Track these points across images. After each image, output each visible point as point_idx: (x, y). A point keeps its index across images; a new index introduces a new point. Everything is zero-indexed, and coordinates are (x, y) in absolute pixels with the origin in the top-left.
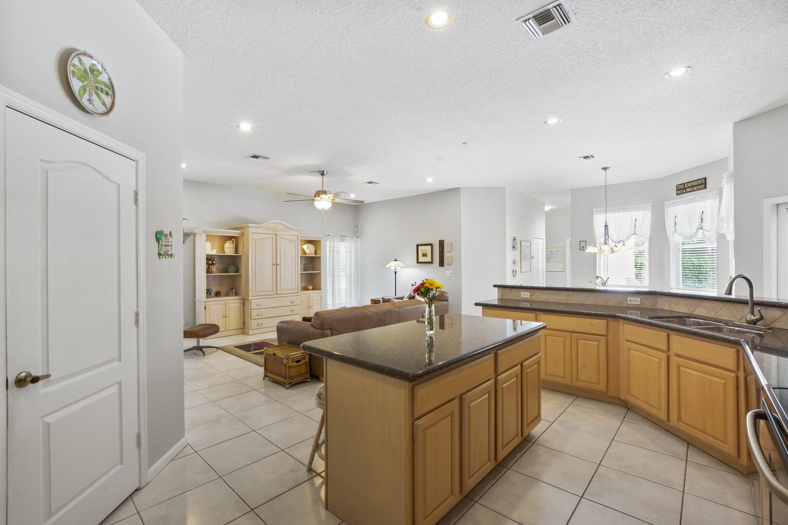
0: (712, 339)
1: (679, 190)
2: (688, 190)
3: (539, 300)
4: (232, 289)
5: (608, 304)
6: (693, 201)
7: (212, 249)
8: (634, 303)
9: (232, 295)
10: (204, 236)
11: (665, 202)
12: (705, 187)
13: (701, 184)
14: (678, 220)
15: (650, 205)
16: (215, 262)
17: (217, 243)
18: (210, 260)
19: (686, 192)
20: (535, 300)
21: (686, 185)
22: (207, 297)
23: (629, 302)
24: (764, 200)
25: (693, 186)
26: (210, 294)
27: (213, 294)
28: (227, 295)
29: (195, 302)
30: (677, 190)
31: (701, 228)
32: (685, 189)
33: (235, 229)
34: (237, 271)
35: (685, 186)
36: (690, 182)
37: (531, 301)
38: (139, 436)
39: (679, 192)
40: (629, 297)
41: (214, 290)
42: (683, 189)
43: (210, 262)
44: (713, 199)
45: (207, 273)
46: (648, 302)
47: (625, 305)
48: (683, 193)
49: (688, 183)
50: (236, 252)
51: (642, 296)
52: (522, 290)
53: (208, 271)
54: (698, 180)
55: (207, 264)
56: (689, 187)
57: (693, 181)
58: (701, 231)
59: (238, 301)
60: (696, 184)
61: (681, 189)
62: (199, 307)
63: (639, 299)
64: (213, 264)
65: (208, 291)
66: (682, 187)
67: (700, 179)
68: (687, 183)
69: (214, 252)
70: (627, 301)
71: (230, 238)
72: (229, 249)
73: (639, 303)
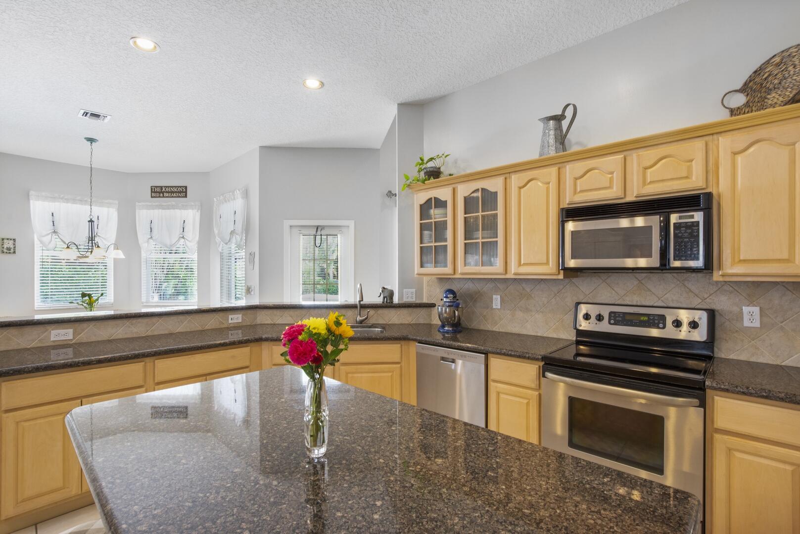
0: (385, 340)
1: (155, 192)
2: (166, 194)
3: (94, 339)
5: (207, 327)
6: (173, 207)
8: (235, 321)
11: (137, 203)
12: (186, 196)
13: (181, 192)
14: (154, 226)
15: (117, 202)
19: (163, 197)
20: (85, 340)
21: (164, 189)
23: (230, 321)
24: (285, 221)
25: (172, 192)
30: (152, 192)
31: (183, 237)
32: (163, 193)
35: (162, 189)
36: (169, 187)
37: (75, 344)
39: (154, 195)
40: (231, 315)
42: (158, 192)
44: (196, 210)
46: (249, 319)
47: (225, 326)
48: (160, 197)
49: (167, 187)
51: (243, 312)
52: (53, 326)
54: (179, 187)
56: (167, 192)
57: (172, 187)
58: (182, 240)
60: (176, 190)
61: (156, 192)
63: (240, 316)
66: (159, 190)
67: (181, 187)
68: (165, 187)
70: (228, 320)
73: (240, 321)
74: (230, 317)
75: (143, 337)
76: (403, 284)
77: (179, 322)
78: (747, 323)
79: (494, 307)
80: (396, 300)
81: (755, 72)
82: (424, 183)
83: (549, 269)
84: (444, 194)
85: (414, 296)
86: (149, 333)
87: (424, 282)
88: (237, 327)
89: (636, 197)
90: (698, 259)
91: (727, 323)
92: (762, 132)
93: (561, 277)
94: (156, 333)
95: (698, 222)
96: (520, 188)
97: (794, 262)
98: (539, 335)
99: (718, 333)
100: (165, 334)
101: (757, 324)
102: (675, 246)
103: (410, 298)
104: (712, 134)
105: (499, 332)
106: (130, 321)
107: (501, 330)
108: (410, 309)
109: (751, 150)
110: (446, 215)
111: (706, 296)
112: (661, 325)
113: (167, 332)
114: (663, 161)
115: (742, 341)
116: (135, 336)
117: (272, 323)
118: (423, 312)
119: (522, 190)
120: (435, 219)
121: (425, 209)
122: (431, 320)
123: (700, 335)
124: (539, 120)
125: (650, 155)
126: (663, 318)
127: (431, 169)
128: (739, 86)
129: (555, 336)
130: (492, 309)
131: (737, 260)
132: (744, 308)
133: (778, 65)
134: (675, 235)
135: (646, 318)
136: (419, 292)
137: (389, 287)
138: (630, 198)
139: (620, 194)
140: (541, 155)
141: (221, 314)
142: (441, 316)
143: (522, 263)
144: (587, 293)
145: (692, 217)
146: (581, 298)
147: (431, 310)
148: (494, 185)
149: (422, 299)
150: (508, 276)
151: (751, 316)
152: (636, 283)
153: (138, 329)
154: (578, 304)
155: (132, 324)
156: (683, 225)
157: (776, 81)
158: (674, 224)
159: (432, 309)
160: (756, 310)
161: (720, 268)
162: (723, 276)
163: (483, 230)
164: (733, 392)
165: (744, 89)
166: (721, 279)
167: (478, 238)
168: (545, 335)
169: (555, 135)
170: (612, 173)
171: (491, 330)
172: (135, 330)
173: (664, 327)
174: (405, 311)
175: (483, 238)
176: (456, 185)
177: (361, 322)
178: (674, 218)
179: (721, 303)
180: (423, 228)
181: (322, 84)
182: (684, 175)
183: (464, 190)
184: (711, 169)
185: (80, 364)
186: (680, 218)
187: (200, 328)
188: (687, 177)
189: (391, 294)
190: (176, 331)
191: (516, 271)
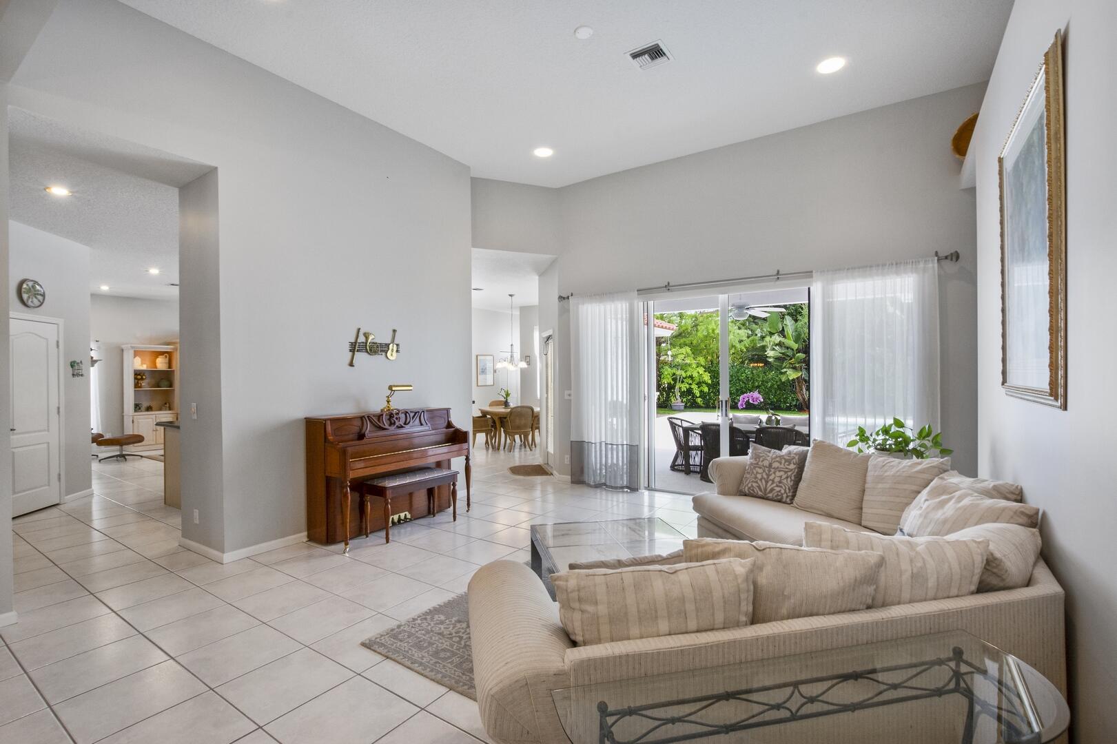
4: (166, 404)
7: (142, 364)
9: (166, 410)
10: (132, 352)
16: (144, 377)
17: (148, 358)
18: (139, 375)
22: (135, 411)
26: (140, 408)
27: (143, 408)
28: (160, 410)
29: (123, 416)
33: (168, 344)
34: (171, 385)
38: (59, 475)
41: (145, 404)
43: (139, 377)
45: (135, 387)
50: (170, 366)
53: (137, 385)
55: (135, 378)
59: (170, 415)
62: (128, 422)
64: (142, 379)
65: (137, 407)
69: (144, 367)
71: (162, 353)
72: (161, 364)
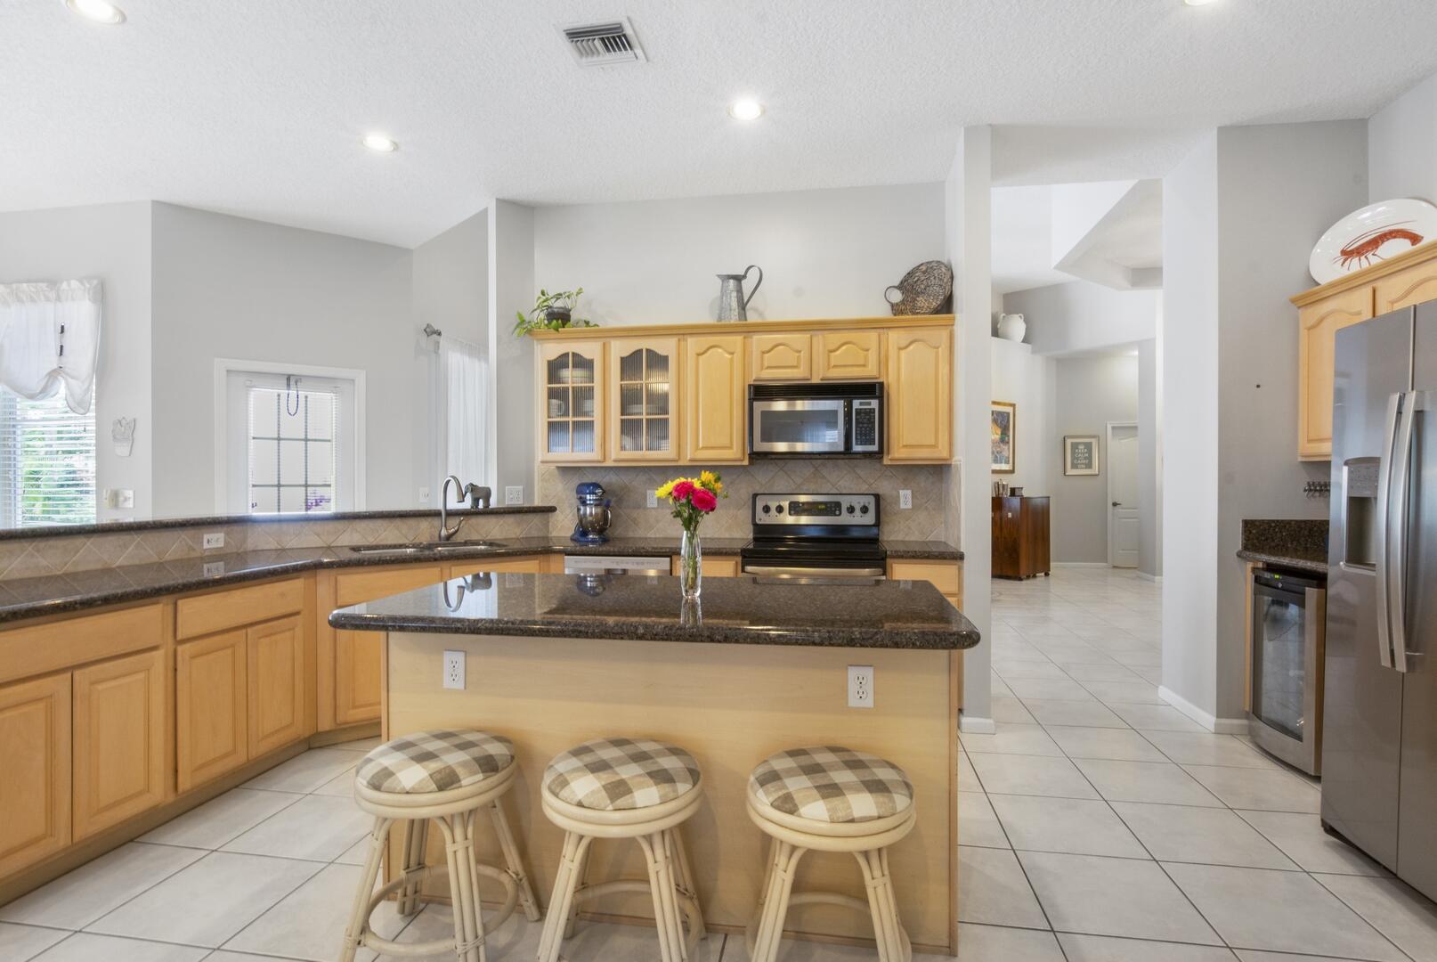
5: (167, 557)
8: (214, 545)
23: (206, 546)
24: (214, 359)
40: (206, 534)
46: (236, 540)
47: (197, 553)
51: (226, 528)
63: (222, 535)
70: (202, 543)
73: (221, 544)
74: (206, 537)
75: (59, 576)
76: (503, 479)
77: (120, 546)
78: (903, 506)
79: (649, 506)
80: (493, 503)
81: (909, 274)
82: (557, 330)
83: (734, 452)
84: (588, 349)
85: (521, 497)
86: (69, 568)
87: (536, 474)
88: (217, 556)
89: (822, 380)
90: (874, 444)
91: (888, 507)
92: (918, 334)
93: (746, 463)
94: (81, 568)
95: (874, 409)
96: (699, 355)
97: (938, 447)
98: (708, 536)
99: (883, 517)
100: (96, 570)
101: (910, 506)
102: (856, 430)
103: (517, 501)
104: (883, 328)
105: (656, 538)
106: (34, 544)
107: (658, 536)
108: (518, 517)
109: (911, 347)
110: (591, 379)
111: (872, 482)
112: (837, 512)
113: (99, 566)
114: (844, 348)
115: (899, 523)
116: (44, 573)
117: (279, 547)
118: (536, 519)
119: (701, 358)
120: (573, 383)
121: (555, 368)
122: (548, 532)
123: (869, 519)
124: (719, 276)
125: (834, 338)
126: (838, 505)
127: (561, 311)
128: (897, 284)
129: (727, 536)
130: (646, 508)
131: (901, 445)
132: (901, 491)
133: (924, 273)
134: (856, 419)
135: (823, 507)
136: (528, 490)
137: (481, 484)
138: (816, 380)
139: (807, 375)
140: (720, 319)
141: (191, 532)
142: (584, 520)
143: (701, 446)
144: (764, 482)
145: (870, 404)
146: (758, 489)
147: (548, 517)
148: (663, 346)
149: (533, 500)
150: (680, 463)
151: (905, 499)
152: (812, 470)
153: (48, 560)
154: (755, 496)
155: (38, 551)
156: (863, 411)
157: (923, 286)
158: (856, 409)
159: (550, 514)
160: (909, 492)
161: (888, 454)
162: (891, 460)
163: (647, 403)
164: (906, 558)
165: (901, 287)
166: (889, 463)
167: (641, 414)
168: (716, 536)
169: (737, 297)
170: (800, 352)
171: (644, 536)
172: (44, 562)
173: (840, 514)
174: (510, 519)
175: (648, 414)
176: (608, 339)
177: (448, 537)
178: (856, 404)
179: (884, 487)
180: (552, 394)
181: (396, 146)
182: (862, 363)
183: (621, 349)
184: (883, 362)
185: (77, 606)
186: (861, 404)
187: (155, 559)
188: (864, 366)
189: (487, 494)
190: (117, 564)
191: (693, 457)
